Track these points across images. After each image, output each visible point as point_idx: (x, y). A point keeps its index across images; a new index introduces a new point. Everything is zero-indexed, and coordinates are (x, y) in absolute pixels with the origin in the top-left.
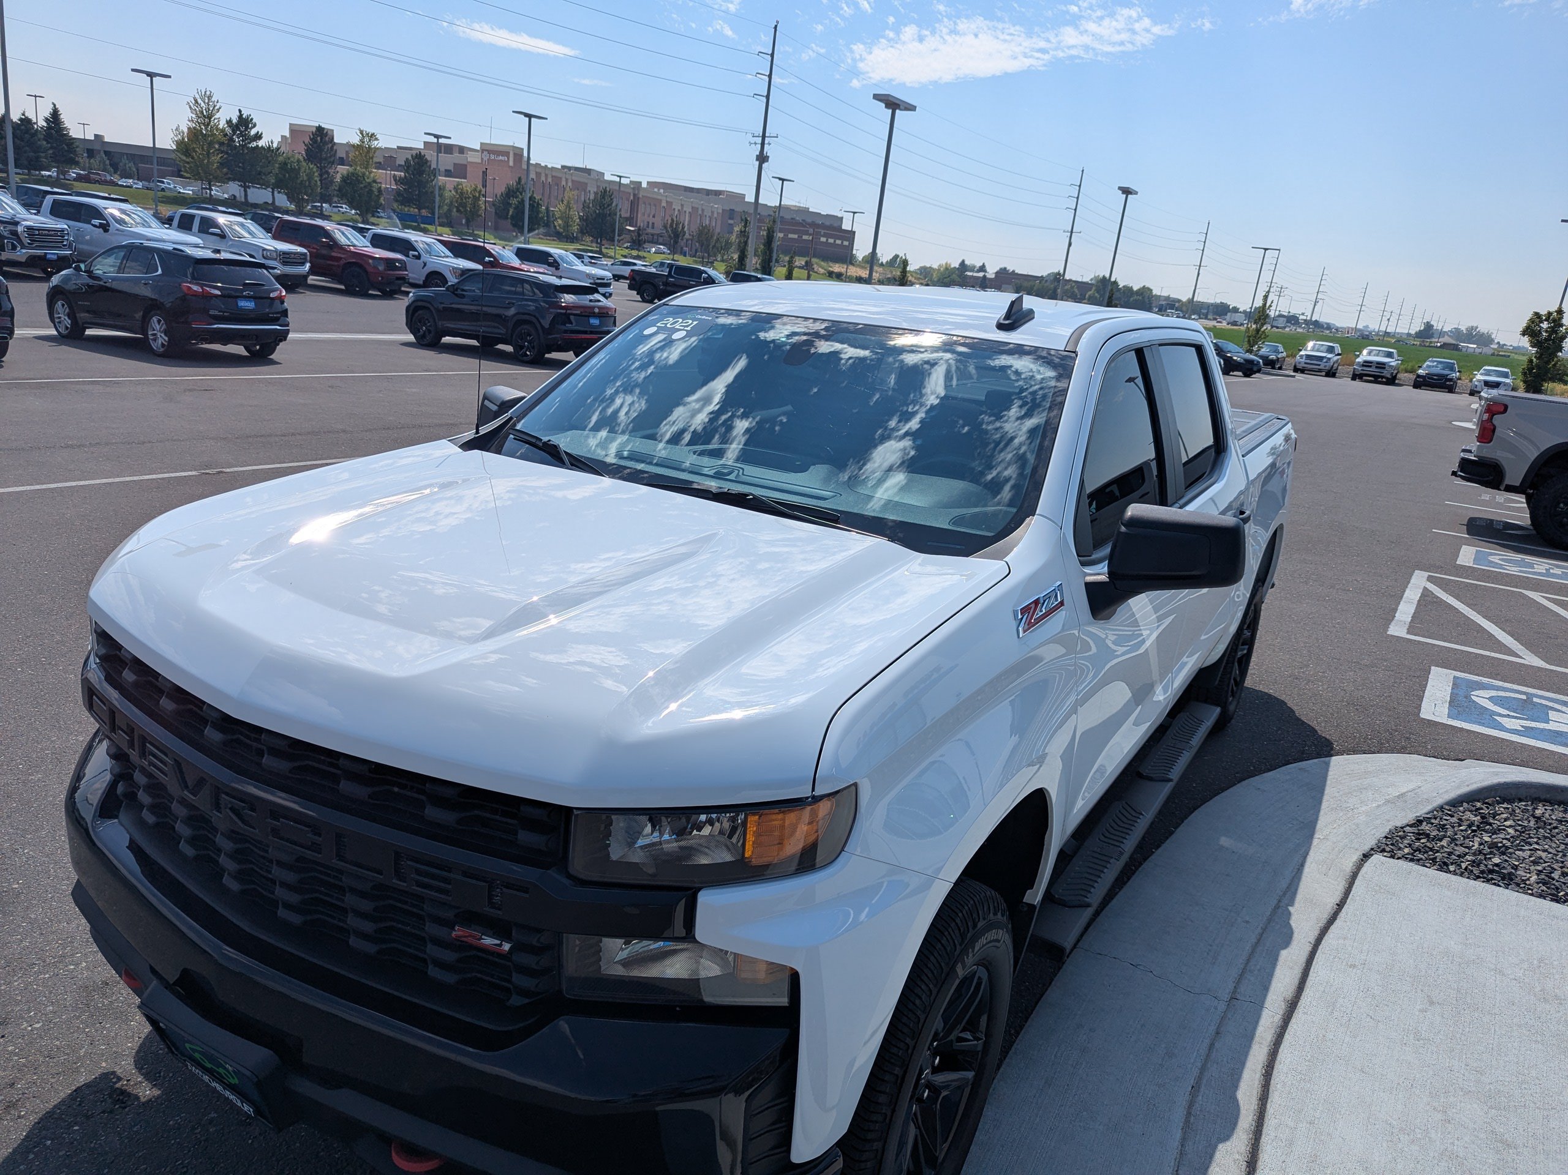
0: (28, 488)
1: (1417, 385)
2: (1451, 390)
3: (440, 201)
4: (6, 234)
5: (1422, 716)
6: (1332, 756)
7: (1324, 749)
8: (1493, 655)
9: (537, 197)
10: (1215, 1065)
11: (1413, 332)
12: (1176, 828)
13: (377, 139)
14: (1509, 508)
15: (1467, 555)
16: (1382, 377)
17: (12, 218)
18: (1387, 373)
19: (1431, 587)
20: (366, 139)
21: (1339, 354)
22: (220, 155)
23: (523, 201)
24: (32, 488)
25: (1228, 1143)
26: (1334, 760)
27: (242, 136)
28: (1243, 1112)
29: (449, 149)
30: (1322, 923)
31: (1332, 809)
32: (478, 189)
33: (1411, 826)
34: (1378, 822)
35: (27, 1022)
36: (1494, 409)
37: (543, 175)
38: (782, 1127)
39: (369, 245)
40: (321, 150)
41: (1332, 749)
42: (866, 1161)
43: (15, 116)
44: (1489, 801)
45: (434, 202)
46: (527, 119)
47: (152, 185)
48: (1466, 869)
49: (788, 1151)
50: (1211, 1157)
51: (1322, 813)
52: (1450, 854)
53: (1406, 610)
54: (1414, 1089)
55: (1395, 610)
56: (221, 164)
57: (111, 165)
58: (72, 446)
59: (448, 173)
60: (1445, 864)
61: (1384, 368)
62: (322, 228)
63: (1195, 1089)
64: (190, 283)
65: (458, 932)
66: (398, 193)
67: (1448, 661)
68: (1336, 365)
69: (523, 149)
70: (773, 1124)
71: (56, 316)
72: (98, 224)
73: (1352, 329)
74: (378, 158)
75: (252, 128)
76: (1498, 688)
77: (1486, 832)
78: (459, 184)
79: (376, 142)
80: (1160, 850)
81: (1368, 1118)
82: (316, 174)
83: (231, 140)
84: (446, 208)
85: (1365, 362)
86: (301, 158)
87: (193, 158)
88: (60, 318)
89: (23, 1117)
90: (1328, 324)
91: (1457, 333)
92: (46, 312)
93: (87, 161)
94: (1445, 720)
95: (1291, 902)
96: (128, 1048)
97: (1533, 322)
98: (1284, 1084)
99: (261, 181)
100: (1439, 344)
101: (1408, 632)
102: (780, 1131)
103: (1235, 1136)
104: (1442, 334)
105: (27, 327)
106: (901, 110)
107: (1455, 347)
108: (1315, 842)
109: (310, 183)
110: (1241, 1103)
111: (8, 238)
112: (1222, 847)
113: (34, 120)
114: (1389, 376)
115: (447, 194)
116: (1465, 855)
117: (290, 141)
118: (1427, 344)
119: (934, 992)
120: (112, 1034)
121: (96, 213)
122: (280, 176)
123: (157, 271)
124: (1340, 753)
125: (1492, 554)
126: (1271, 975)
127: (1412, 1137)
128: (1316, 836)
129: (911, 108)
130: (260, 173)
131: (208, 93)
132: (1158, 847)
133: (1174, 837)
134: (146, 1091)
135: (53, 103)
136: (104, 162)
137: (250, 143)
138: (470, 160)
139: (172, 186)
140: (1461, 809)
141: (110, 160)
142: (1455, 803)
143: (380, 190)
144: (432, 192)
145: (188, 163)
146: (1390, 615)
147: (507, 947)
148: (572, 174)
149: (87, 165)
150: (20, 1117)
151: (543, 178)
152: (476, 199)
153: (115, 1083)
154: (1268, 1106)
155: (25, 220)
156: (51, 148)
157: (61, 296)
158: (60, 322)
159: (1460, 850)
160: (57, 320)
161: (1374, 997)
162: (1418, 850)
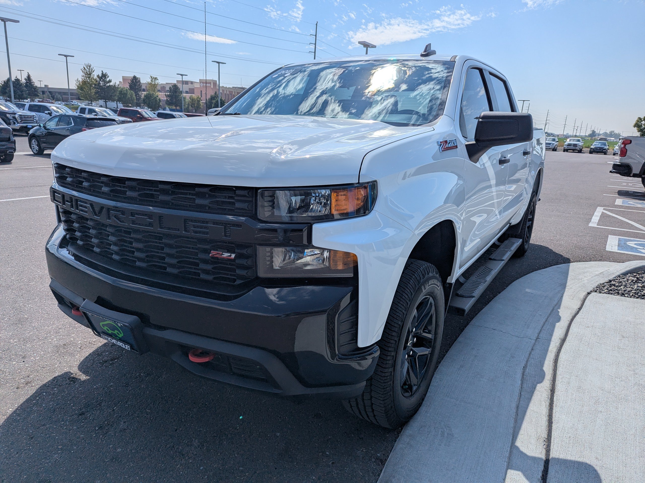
0: (24, 198)
1: (591, 152)
2: (605, 153)
3: (184, 103)
4: (11, 118)
5: (607, 250)
6: (570, 263)
7: (567, 261)
8: (634, 231)
9: (223, 99)
10: (533, 359)
11: (587, 135)
12: (507, 287)
13: (158, 80)
14: (635, 187)
15: (619, 201)
16: (576, 150)
17: (13, 112)
18: (578, 148)
19: (605, 211)
20: (153, 80)
21: (557, 142)
22: (95, 89)
23: (217, 101)
24: (26, 198)
25: (541, 384)
26: (571, 264)
27: (104, 81)
28: (546, 374)
29: (186, 83)
30: (573, 314)
31: (572, 279)
32: (199, 97)
33: (607, 283)
34: (593, 282)
35: (33, 357)
36: (626, 142)
37: (225, 91)
38: (354, 331)
39: (156, 117)
40: (135, 85)
41: (570, 261)
42: (389, 360)
43: (13, 79)
44: (639, 272)
45: (182, 103)
46: (218, 64)
47: (68, 103)
48: (632, 295)
49: (356, 342)
50: (535, 388)
51: (568, 281)
52: (625, 291)
53: (596, 218)
54: (620, 365)
55: (591, 219)
56: (95, 93)
57: (51, 96)
58: (41, 186)
59: (187, 92)
60: (623, 294)
61: (577, 146)
62: (137, 111)
63: (525, 368)
64: (85, 128)
65: (213, 253)
66: (167, 100)
67: (614, 233)
68: (556, 146)
69: (216, 81)
70: (350, 329)
71: (32, 146)
72: (47, 113)
73: (562, 135)
74: (159, 88)
75: (107, 78)
76: (638, 241)
77: (640, 283)
78: (191, 96)
79: (157, 81)
80: (500, 294)
81: (601, 374)
82: (134, 95)
83: (99, 83)
84: (187, 106)
85: (569, 144)
86: (127, 88)
87: (84, 91)
88: (34, 147)
89: (33, 386)
90: (551, 133)
91: (606, 134)
92: (28, 145)
93: (42, 96)
94: (617, 251)
95: (559, 308)
96: (75, 364)
97: (638, 122)
98: (563, 365)
99: (112, 99)
100: (598, 139)
101: (598, 225)
102: (352, 332)
103: (544, 382)
104: (599, 135)
105: (21, 151)
106: (370, 48)
107: (605, 140)
108: (566, 290)
109: (132, 98)
110: (545, 371)
111: (12, 120)
112: (527, 292)
113: (21, 80)
114: (579, 149)
115: (187, 101)
116: (631, 291)
117: (123, 83)
118: (594, 139)
119: (413, 294)
120: (68, 360)
121: (46, 108)
122: (119, 96)
123: (72, 124)
124: (572, 262)
125: (629, 201)
126: (553, 331)
127: (621, 379)
128: (567, 288)
129: (374, 47)
130: (111, 96)
131: (89, 65)
132: (499, 293)
133: (505, 290)
134: (83, 377)
135: (28, 73)
136: (49, 96)
137: (107, 84)
138: (195, 86)
139: (76, 103)
140: (628, 276)
141: (51, 95)
142: (625, 274)
143: (160, 100)
144: (181, 100)
145: (82, 93)
146: (590, 220)
147: (233, 256)
148: (237, 90)
149: (42, 97)
150: (32, 386)
151: (225, 92)
152: (199, 101)
153: (71, 375)
154: (557, 372)
155: (18, 112)
156: (28, 90)
157: (34, 138)
158: (34, 148)
159: (629, 289)
160: (33, 148)
161: (598, 336)
162: (611, 290)
